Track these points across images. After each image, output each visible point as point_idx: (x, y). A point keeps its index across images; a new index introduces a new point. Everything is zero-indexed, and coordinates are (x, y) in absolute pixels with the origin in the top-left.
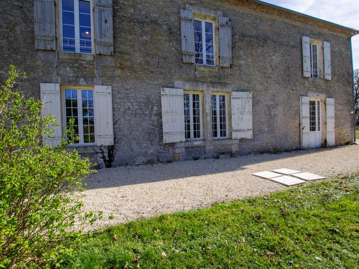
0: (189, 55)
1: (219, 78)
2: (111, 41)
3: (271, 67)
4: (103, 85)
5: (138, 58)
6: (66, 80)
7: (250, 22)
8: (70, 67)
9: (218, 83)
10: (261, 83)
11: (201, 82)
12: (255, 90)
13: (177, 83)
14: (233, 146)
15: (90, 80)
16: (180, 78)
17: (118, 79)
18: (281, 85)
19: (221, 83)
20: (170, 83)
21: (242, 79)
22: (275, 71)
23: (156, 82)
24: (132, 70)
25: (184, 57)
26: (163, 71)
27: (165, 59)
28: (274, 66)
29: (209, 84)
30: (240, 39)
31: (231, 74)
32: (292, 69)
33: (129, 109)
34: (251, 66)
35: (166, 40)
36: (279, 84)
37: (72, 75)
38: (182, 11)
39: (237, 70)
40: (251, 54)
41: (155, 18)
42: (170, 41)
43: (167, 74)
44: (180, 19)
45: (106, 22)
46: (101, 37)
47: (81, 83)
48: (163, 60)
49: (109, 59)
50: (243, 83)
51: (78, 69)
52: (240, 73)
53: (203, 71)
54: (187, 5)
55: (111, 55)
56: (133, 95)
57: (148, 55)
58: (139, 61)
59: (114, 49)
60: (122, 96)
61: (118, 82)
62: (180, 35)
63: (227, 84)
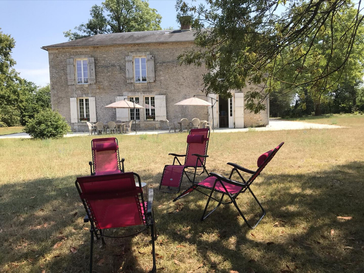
0: (130, 79)
1: (148, 88)
2: (95, 78)
3: (183, 78)
4: (92, 97)
5: (106, 83)
6: (79, 96)
7: (169, 53)
8: (80, 91)
9: (147, 91)
10: (175, 89)
11: (137, 91)
12: (171, 93)
13: (125, 93)
14: (157, 124)
15: (87, 94)
16: (126, 90)
17: (98, 94)
18: (192, 88)
19: (149, 91)
20: (121, 94)
21: (162, 88)
22: (186, 80)
23: (114, 94)
24: (104, 89)
25: (127, 80)
26: (117, 88)
27: (118, 82)
28: (185, 77)
29: (142, 92)
30: (160, 65)
31: (155, 86)
32: (200, 77)
33: (103, 106)
34: (168, 80)
35: (119, 73)
36: (189, 88)
37: (81, 93)
38: (126, 57)
39: (158, 83)
40: (168, 72)
41: (113, 63)
42: (120, 73)
43: (119, 89)
44: (125, 61)
45: (92, 70)
46: (91, 77)
47: (84, 96)
48: (117, 83)
49: (94, 85)
50: (163, 90)
51: (83, 91)
52: (160, 85)
53: (139, 86)
54: (129, 53)
55: (95, 84)
56: (104, 100)
57: (110, 81)
58: (106, 85)
59: (96, 81)
60: (100, 101)
61: (98, 95)
62: (125, 69)
63: (152, 91)
